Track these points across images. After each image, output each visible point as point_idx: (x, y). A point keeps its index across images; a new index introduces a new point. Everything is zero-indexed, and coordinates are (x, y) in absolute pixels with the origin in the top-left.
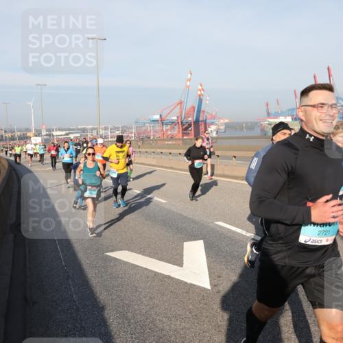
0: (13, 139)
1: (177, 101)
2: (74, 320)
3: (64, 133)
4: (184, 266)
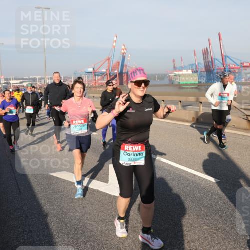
1: (106, 58)
2: (24, 225)
3: (19, 82)
4: (109, 182)
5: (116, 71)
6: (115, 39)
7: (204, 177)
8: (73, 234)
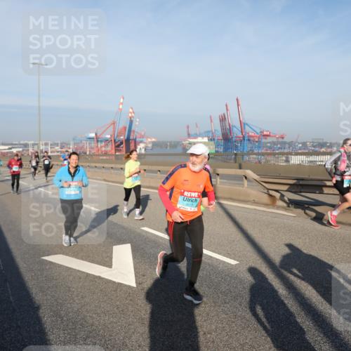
1: (111, 121)
2: (10, 320)
3: (7, 147)
4: (113, 267)
5: (122, 137)
6: (122, 100)
7: (221, 259)
8: (70, 329)
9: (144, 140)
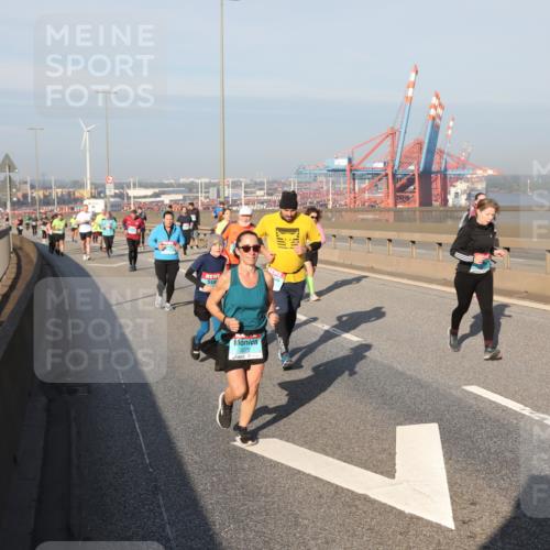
0: (47, 201)
1: (385, 130)
3: (150, 192)
4: (397, 475)
5: (412, 167)
6: (412, 77)
9: (468, 173)
